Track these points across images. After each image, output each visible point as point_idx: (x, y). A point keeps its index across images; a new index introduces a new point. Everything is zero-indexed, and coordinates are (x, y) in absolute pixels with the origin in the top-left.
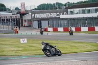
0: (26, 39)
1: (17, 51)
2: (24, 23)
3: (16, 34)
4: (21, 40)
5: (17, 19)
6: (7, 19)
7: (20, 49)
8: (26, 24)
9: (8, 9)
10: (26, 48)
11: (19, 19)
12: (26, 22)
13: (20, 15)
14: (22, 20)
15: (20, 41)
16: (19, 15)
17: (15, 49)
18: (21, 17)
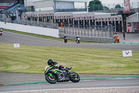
0: (130, 51)
1: (118, 68)
2: (128, 28)
3: (116, 44)
4: (124, 52)
5: (117, 22)
6: (103, 22)
7: (123, 65)
8: (130, 29)
9: (105, 7)
10: (131, 65)
11: (121, 22)
12: (130, 26)
13: (123, 15)
14: (125, 23)
15: (122, 54)
16: (121, 16)
17: (115, 65)
18: (124, 18)
